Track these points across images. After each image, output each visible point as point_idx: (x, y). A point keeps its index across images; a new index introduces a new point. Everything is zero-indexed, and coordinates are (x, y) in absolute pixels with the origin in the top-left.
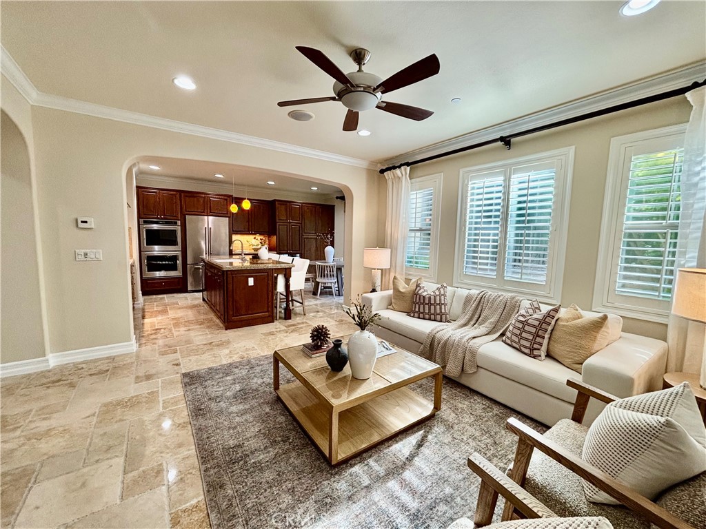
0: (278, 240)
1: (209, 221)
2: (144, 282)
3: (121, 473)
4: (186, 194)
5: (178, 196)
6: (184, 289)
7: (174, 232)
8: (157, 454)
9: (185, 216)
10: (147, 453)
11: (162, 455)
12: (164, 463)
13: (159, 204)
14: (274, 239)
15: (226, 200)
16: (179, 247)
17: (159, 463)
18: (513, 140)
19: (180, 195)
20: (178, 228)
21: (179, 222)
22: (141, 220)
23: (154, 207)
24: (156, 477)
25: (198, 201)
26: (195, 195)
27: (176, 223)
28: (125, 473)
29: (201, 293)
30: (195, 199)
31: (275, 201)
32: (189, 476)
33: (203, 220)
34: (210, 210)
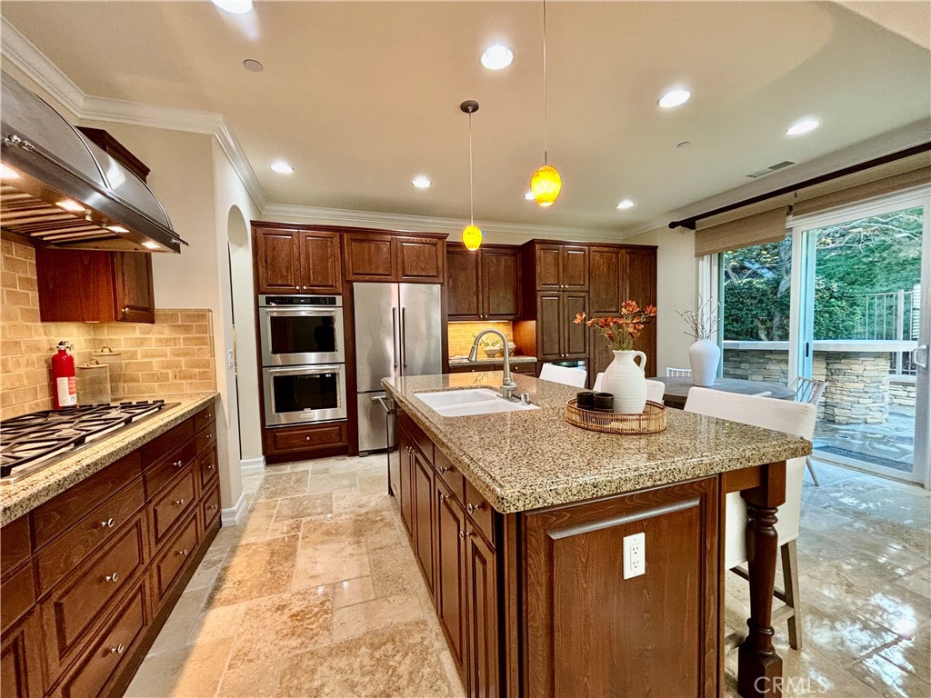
0: (541, 331)
1: (400, 295)
2: (269, 435)
4: (355, 236)
5: (336, 240)
6: (350, 449)
7: (329, 321)
9: (350, 283)
13: (299, 260)
14: (530, 326)
15: (435, 245)
16: (340, 354)
19: (341, 238)
20: (338, 314)
21: (339, 299)
22: (262, 298)
23: (288, 269)
25: (378, 249)
26: (372, 237)
27: (333, 302)
29: (385, 457)
30: (373, 246)
31: (532, 243)
33: (389, 292)
34: (404, 270)
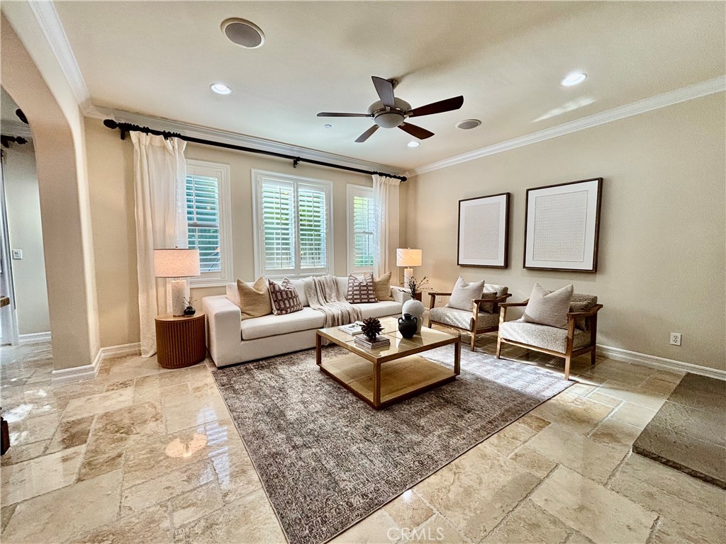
3: (543, 486)
8: (505, 468)
10: (510, 478)
11: (503, 464)
12: (508, 458)
17: (512, 461)
18: (300, 162)
24: (524, 454)
28: (540, 482)
32: (507, 436)
